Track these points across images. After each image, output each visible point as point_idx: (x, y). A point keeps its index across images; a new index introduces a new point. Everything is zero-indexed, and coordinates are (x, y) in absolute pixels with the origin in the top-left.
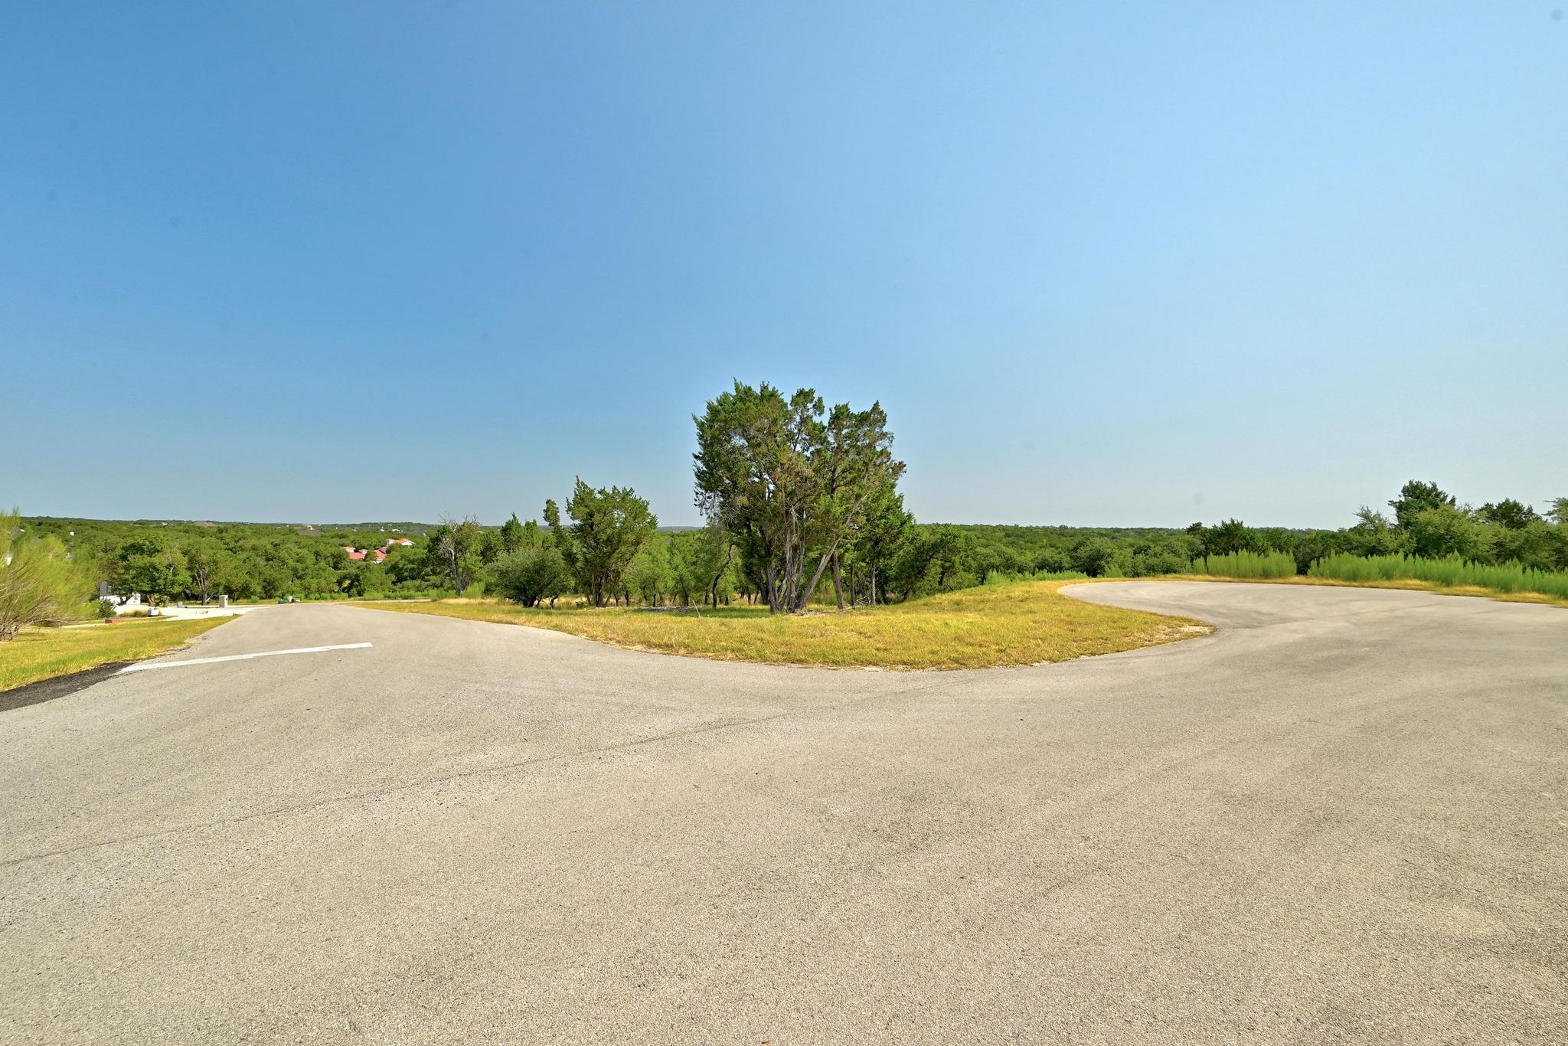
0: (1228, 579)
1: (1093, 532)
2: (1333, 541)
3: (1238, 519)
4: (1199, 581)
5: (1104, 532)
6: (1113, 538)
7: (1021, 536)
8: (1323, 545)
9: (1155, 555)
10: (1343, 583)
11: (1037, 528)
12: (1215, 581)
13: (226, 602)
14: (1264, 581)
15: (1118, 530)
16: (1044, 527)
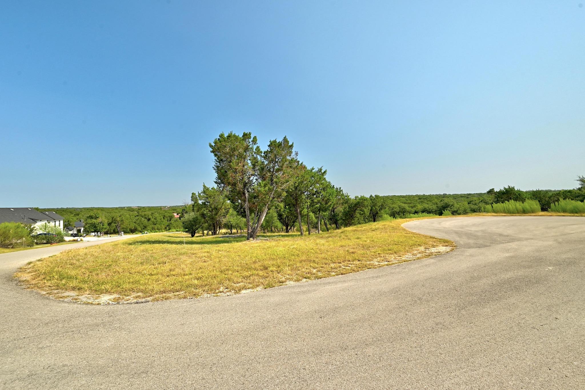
0: (504, 214)
1: (458, 196)
2: (569, 194)
3: (512, 186)
4: (488, 216)
5: (463, 195)
6: (467, 198)
7: (426, 199)
8: (564, 196)
9: (475, 204)
10: (570, 215)
11: (433, 195)
12: (497, 216)
13: (123, 234)
14: (524, 215)
15: (470, 194)
16: (436, 195)
